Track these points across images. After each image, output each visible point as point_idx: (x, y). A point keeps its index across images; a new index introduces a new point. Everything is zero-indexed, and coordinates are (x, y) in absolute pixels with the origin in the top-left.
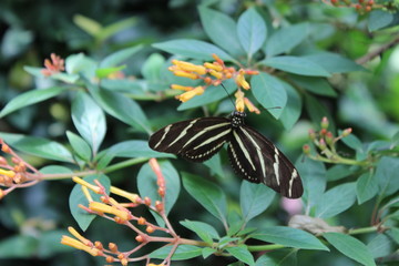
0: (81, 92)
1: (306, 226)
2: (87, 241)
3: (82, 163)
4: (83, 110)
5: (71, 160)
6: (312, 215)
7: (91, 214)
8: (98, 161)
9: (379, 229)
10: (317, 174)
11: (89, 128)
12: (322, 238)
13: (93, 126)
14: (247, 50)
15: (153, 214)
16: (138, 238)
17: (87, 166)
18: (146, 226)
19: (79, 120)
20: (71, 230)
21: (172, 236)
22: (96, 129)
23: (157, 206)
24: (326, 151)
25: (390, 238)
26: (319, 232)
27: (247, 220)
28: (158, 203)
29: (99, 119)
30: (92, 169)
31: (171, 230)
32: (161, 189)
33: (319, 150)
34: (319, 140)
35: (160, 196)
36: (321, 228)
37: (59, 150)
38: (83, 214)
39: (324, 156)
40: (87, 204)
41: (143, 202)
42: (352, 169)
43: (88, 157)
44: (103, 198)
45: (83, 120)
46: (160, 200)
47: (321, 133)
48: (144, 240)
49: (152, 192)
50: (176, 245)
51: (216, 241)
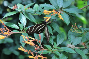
1: (71, 47)
2: (24, 49)
3: (21, 30)
4: (22, 17)
5: (19, 29)
6: (72, 44)
7: (25, 43)
8: (25, 30)
9: (86, 47)
10: (73, 35)
12: (74, 50)
13: (24, 21)
14: (59, 7)
15: (38, 43)
18: (37, 47)
19: (21, 20)
20: (21, 47)
21: (42, 48)
24: (76, 30)
25: (88, 50)
26: (73, 48)
27: (58, 45)
28: (39, 41)
30: (24, 31)
31: (42, 47)
32: (40, 38)
33: (74, 30)
34: (74, 28)
35: (40, 39)
36: (74, 47)
37: (16, 26)
38: (23, 43)
40: (24, 41)
41: (36, 40)
43: (23, 28)
44: (28, 40)
46: (40, 40)
47: (75, 26)
48: (36, 49)
49: (38, 38)
50: (43, 50)
51: (51, 49)
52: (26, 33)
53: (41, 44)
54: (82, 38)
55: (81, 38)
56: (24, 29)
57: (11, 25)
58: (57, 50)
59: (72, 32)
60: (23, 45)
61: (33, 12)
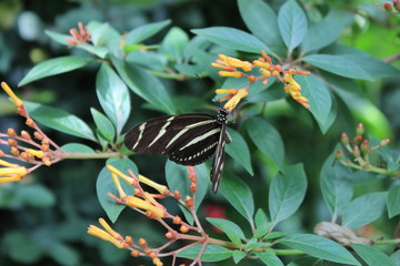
0: (105, 66)
2: (117, 235)
3: (104, 144)
4: (108, 85)
5: (93, 138)
6: (339, 222)
7: (119, 204)
10: (344, 179)
11: (113, 106)
12: (350, 249)
13: (117, 104)
14: (287, 44)
15: (182, 208)
16: (169, 235)
17: (110, 146)
18: (180, 225)
19: (105, 98)
20: (102, 221)
21: (200, 235)
22: (121, 107)
23: (187, 202)
24: (359, 159)
26: (346, 242)
27: (275, 223)
28: (188, 198)
29: (124, 98)
30: (114, 151)
31: (200, 229)
32: (194, 185)
33: (351, 157)
34: (352, 147)
35: (191, 192)
36: (348, 238)
37: (78, 125)
38: (111, 202)
39: (357, 163)
40: (118, 195)
41: (172, 195)
42: (379, 177)
43: (112, 138)
44: (137, 191)
45: (107, 97)
46: (191, 196)
47: (355, 139)
48: (174, 238)
49: (181, 185)
50: (204, 245)
51: (243, 242)
52: (126, 158)
53: (194, 212)
54: (390, 198)
55: (381, 197)
56: (119, 140)
57: (56, 120)
58: (270, 244)
59: (341, 165)
60: (114, 213)
61: (159, 63)
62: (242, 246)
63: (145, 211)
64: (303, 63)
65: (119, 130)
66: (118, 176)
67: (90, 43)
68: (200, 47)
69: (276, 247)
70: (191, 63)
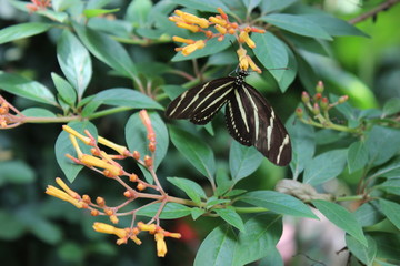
0: (67, 32)
1: (295, 192)
2: (75, 194)
3: (65, 108)
4: (69, 51)
5: (55, 103)
6: (300, 179)
7: (78, 164)
8: (83, 107)
9: (365, 198)
10: (306, 138)
11: (74, 70)
13: (78, 69)
15: (141, 168)
16: (127, 193)
17: (71, 110)
18: (137, 183)
19: (66, 63)
20: (59, 181)
21: (159, 193)
22: (82, 72)
23: (146, 161)
24: (320, 117)
25: (375, 208)
26: (307, 198)
27: (235, 181)
28: (147, 157)
29: (85, 62)
30: (76, 115)
31: (159, 187)
32: (152, 144)
33: (311, 115)
34: (313, 104)
35: (150, 151)
36: (309, 194)
37: (41, 91)
38: (69, 163)
39: (317, 121)
40: (76, 156)
41: (131, 155)
42: (341, 135)
43: (73, 102)
44: (94, 150)
45: (69, 61)
46: (150, 155)
47: (315, 98)
48: (132, 196)
49: (140, 145)
50: (163, 203)
51: (203, 200)
52: (86, 121)
53: (153, 172)
54: (350, 155)
55: (342, 154)
56: (81, 103)
57: (18, 86)
58: (228, 201)
59: (303, 124)
60: (72, 173)
61: (124, 30)
62: (202, 204)
63: (102, 169)
64: (265, 24)
65: (81, 94)
66: (76, 138)
67: (51, 9)
68: (163, 12)
69: (235, 204)
70: (154, 28)
